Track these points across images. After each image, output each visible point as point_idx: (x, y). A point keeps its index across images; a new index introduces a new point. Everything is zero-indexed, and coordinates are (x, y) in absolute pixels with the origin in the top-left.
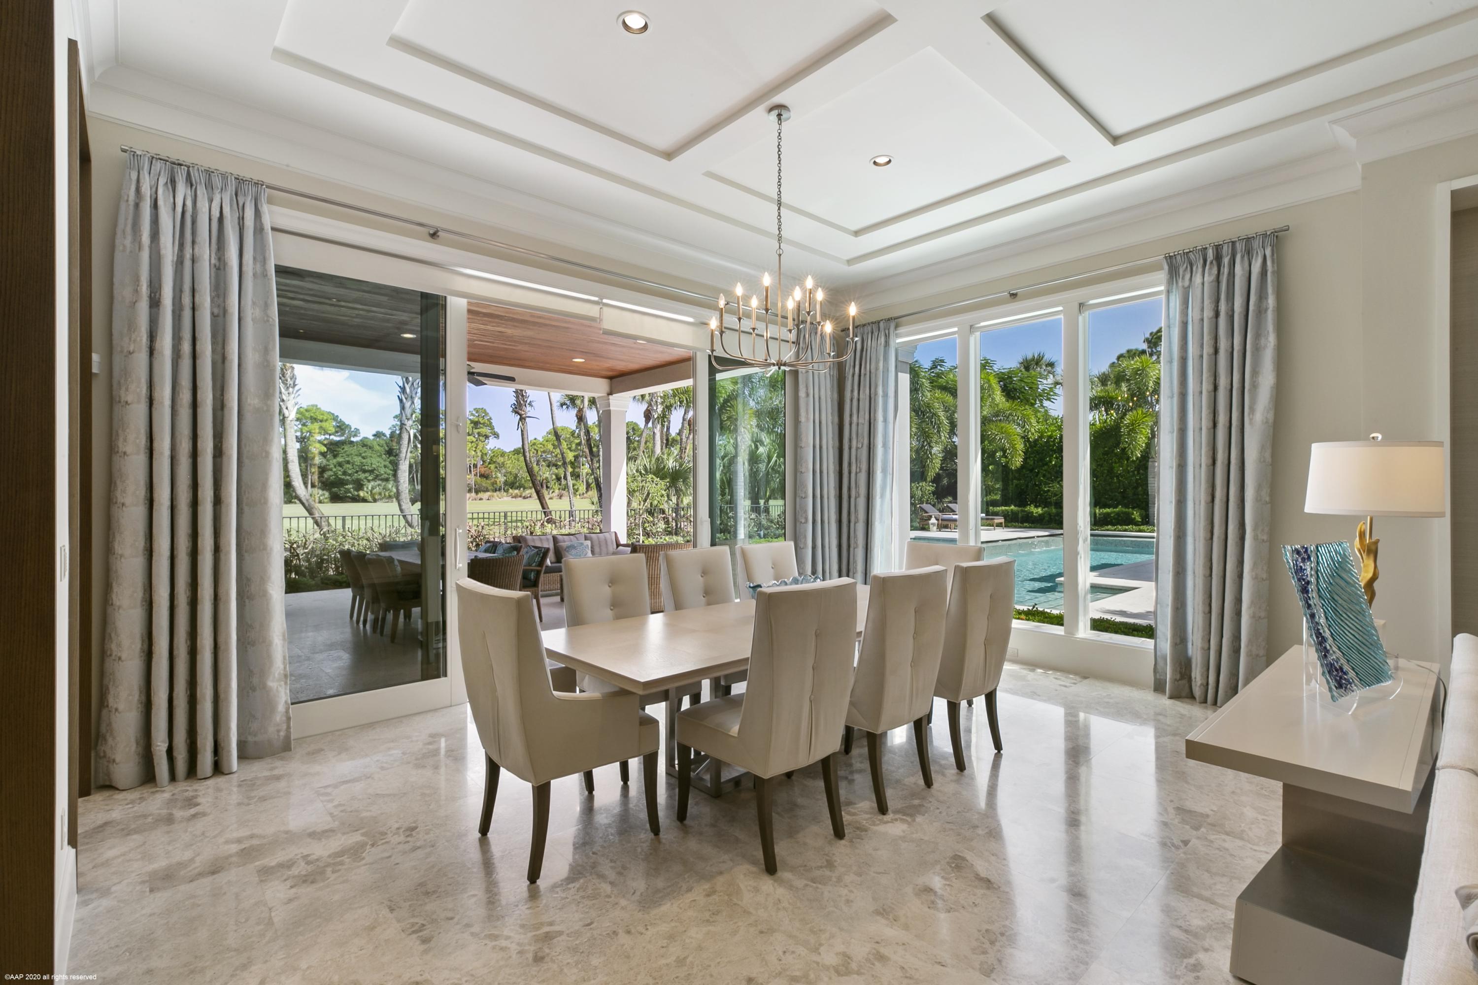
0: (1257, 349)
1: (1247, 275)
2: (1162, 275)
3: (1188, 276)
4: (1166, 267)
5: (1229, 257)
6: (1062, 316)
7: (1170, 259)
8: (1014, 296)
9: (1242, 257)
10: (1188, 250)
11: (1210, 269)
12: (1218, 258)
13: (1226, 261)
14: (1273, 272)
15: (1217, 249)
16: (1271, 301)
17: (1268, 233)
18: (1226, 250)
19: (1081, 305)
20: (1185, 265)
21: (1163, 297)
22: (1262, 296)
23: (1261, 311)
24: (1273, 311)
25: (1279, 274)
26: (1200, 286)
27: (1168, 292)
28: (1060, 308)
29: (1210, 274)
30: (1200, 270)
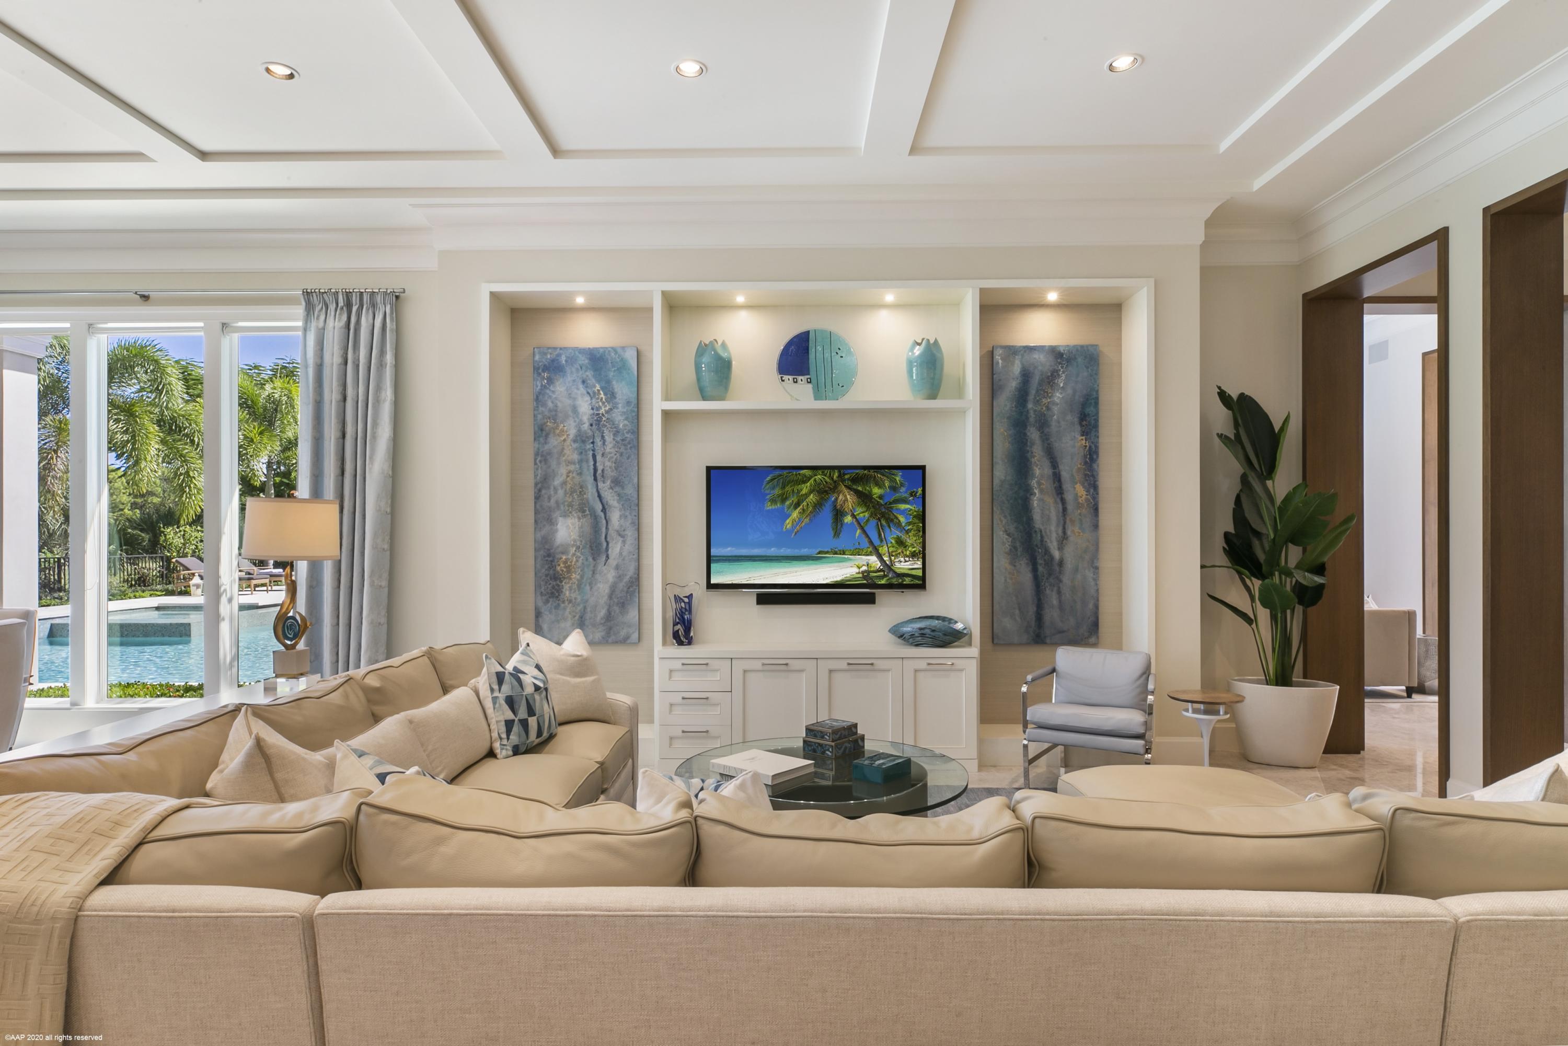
0: (378, 401)
1: (371, 328)
2: (299, 310)
3: (322, 317)
4: (304, 303)
5: (357, 306)
6: (202, 334)
7: (307, 294)
8: (145, 298)
9: (368, 310)
10: (323, 291)
11: (340, 314)
12: (349, 305)
13: (355, 309)
14: (391, 330)
15: (347, 295)
16: (389, 358)
17: (389, 292)
18: (355, 299)
19: (224, 325)
20: (321, 305)
21: (300, 333)
22: (382, 353)
23: (381, 365)
24: (391, 367)
25: (398, 332)
26: (332, 329)
27: (305, 330)
28: (201, 324)
29: (339, 320)
30: (333, 313)
